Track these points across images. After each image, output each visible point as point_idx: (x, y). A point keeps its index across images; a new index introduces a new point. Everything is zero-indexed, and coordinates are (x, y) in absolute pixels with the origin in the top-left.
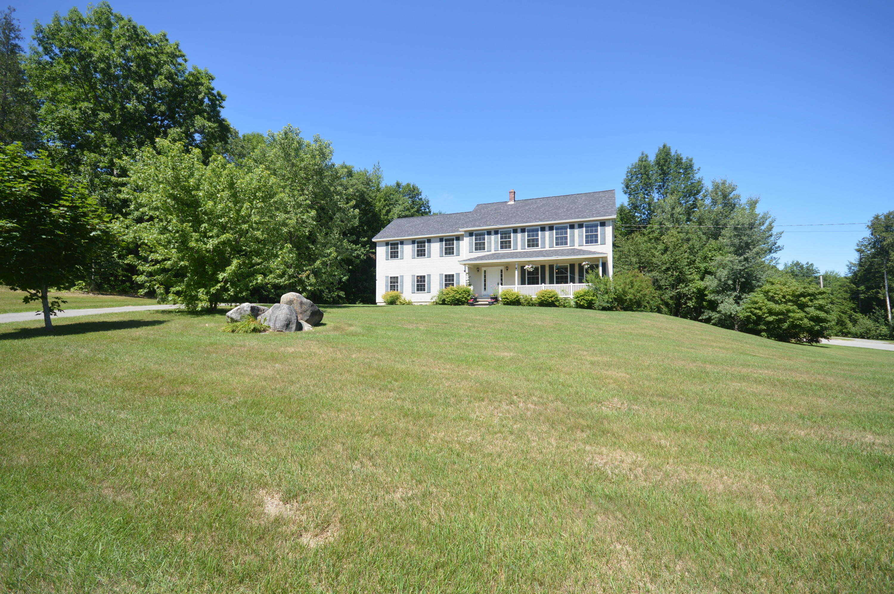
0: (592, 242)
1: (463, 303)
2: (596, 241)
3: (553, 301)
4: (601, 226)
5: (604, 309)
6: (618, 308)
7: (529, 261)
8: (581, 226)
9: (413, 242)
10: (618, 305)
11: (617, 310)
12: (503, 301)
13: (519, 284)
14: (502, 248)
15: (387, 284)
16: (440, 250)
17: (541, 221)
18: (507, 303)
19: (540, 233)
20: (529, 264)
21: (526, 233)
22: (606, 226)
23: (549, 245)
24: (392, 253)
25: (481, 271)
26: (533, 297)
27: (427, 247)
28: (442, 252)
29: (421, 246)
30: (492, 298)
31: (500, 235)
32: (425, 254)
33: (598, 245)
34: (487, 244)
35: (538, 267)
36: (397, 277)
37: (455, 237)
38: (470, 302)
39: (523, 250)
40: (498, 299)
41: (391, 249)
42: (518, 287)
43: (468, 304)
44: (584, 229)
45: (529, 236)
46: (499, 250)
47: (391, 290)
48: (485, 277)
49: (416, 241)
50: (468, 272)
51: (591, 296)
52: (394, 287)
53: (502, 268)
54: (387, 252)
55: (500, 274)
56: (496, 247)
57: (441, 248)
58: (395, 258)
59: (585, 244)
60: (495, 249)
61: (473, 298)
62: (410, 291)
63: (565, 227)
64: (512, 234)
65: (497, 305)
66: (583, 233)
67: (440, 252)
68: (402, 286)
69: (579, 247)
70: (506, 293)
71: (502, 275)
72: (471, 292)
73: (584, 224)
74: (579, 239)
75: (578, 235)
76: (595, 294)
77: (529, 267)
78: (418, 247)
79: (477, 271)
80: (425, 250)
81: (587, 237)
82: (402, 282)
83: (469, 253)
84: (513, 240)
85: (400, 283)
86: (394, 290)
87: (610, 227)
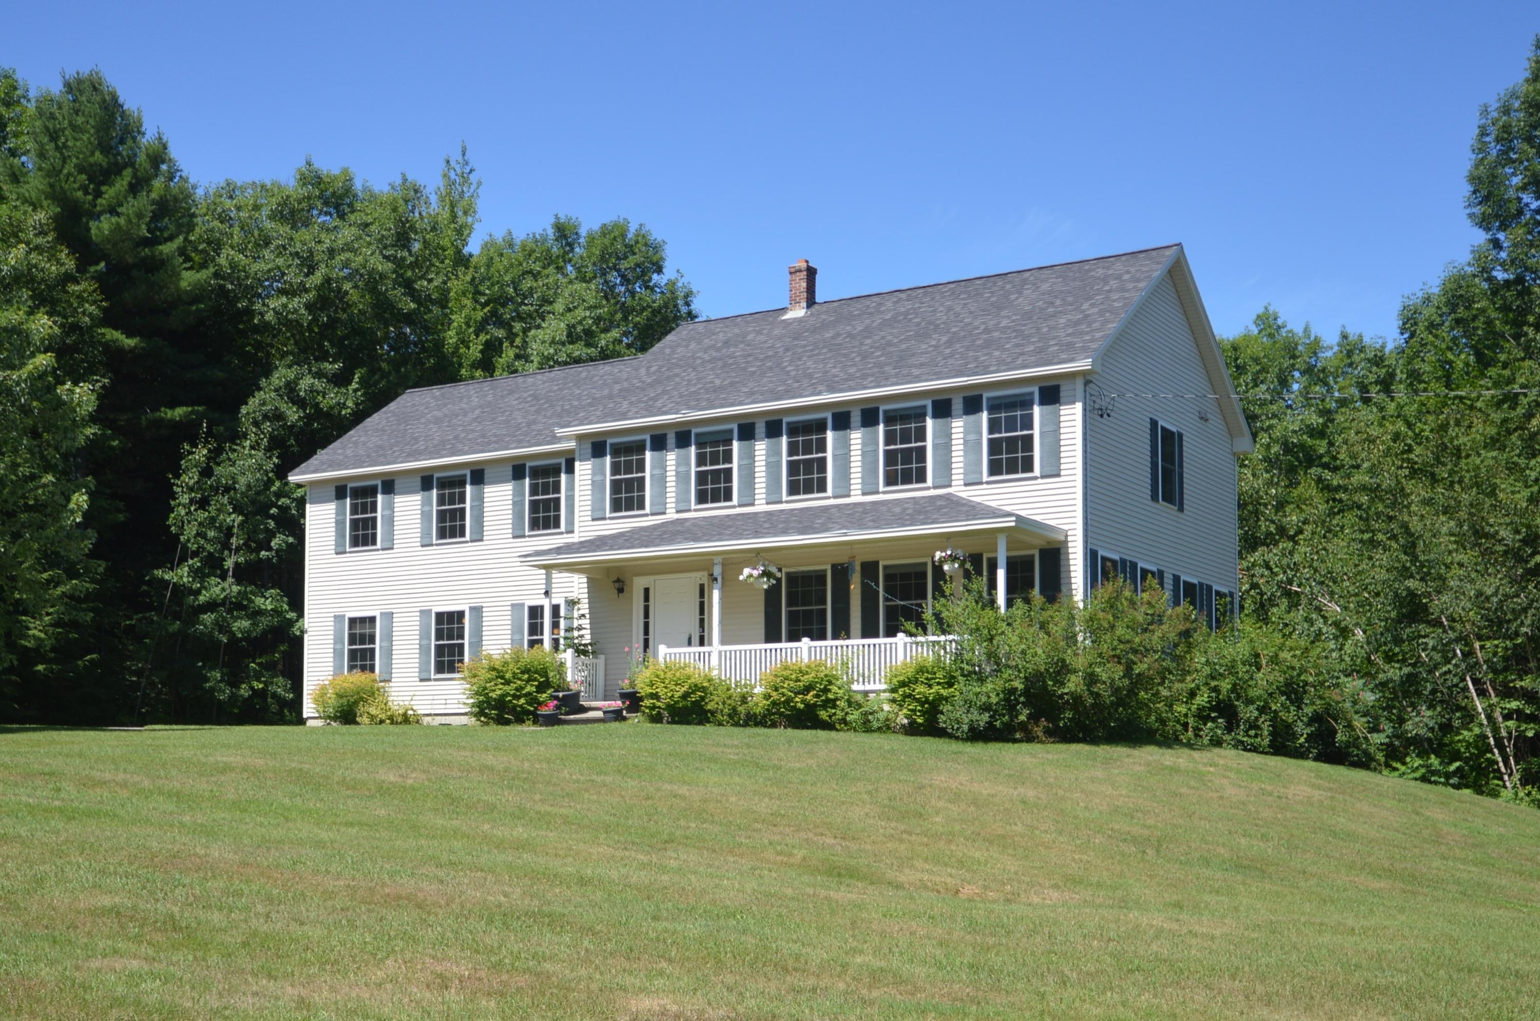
0: (1010, 468)
1: (520, 717)
2: (1028, 466)
3: (811, 709)
4: (1042, 403)
5: (976, 735)
6: (1038, 731)
7: (758, 552)
8: (972, 405)
9: (426, 481)
10: (1034, 718)
11: (1030, 738)
12: (653, 707)
13: (723, 642)
14: (702, 498)
15: (338, 646)
16: (513, 510)
17: (832, 389)
18: (659, 714)
19: (830, 435)
20: (758, 564)
21: (784, 439)
22: (1062, 400)
23: (863, 483)
24: (355, 524)
25: (631, 592)
26: (756, 691)
27: (472, 500)
28: (523, 518)
29: (452, 495)
30: (624, 696)
31: (697, 448)
32: (463, 527)
33: (1035, 478)
34: (651, 485)
35: (825, 571)
36: (372, 620)
37: (563, 461)
38: (544, 711)
39: (767, 503)
40: (641, 699)
41: (354, 511)
42: (720, 652)
43: (537, 719)
44: (985, 415)
45: (792, 450)
46: (693, 507)
47: (351, 668)
48: (647, 615)
49: (436, 475)
50: (580, 596)
51: (939, 684)
52: (363, 659)
53: (701, 577)
54: (340, 524)
55: (698, 600)
56: (682, 498)
57: (517, 504)
58: (367, 545)
59: (985, 478)
60: (677, 502)
61: (561, 694)
62: (415, 673)
63: (918, 411)
64: (736, 445)
65: (630, 721)
66: (981, 434)
67: (513, 519)
68: (388, 653)
69: (963, 488)
70: (657, 676)
71: (702, 605)
72: (551, 674)
73: (986, 395)
74: (965, 456)
75: (962, 441)
76: (954, 677)
77: (755, 573)
78: (441, 501)
79: (621, 591)
80: (463, 510)
81: (994, 446)
82: (389, 636)
83: (593, 520)
84: (740, 466)
85: (381, 641)
86: (363, 668)
87: (1073, 403)
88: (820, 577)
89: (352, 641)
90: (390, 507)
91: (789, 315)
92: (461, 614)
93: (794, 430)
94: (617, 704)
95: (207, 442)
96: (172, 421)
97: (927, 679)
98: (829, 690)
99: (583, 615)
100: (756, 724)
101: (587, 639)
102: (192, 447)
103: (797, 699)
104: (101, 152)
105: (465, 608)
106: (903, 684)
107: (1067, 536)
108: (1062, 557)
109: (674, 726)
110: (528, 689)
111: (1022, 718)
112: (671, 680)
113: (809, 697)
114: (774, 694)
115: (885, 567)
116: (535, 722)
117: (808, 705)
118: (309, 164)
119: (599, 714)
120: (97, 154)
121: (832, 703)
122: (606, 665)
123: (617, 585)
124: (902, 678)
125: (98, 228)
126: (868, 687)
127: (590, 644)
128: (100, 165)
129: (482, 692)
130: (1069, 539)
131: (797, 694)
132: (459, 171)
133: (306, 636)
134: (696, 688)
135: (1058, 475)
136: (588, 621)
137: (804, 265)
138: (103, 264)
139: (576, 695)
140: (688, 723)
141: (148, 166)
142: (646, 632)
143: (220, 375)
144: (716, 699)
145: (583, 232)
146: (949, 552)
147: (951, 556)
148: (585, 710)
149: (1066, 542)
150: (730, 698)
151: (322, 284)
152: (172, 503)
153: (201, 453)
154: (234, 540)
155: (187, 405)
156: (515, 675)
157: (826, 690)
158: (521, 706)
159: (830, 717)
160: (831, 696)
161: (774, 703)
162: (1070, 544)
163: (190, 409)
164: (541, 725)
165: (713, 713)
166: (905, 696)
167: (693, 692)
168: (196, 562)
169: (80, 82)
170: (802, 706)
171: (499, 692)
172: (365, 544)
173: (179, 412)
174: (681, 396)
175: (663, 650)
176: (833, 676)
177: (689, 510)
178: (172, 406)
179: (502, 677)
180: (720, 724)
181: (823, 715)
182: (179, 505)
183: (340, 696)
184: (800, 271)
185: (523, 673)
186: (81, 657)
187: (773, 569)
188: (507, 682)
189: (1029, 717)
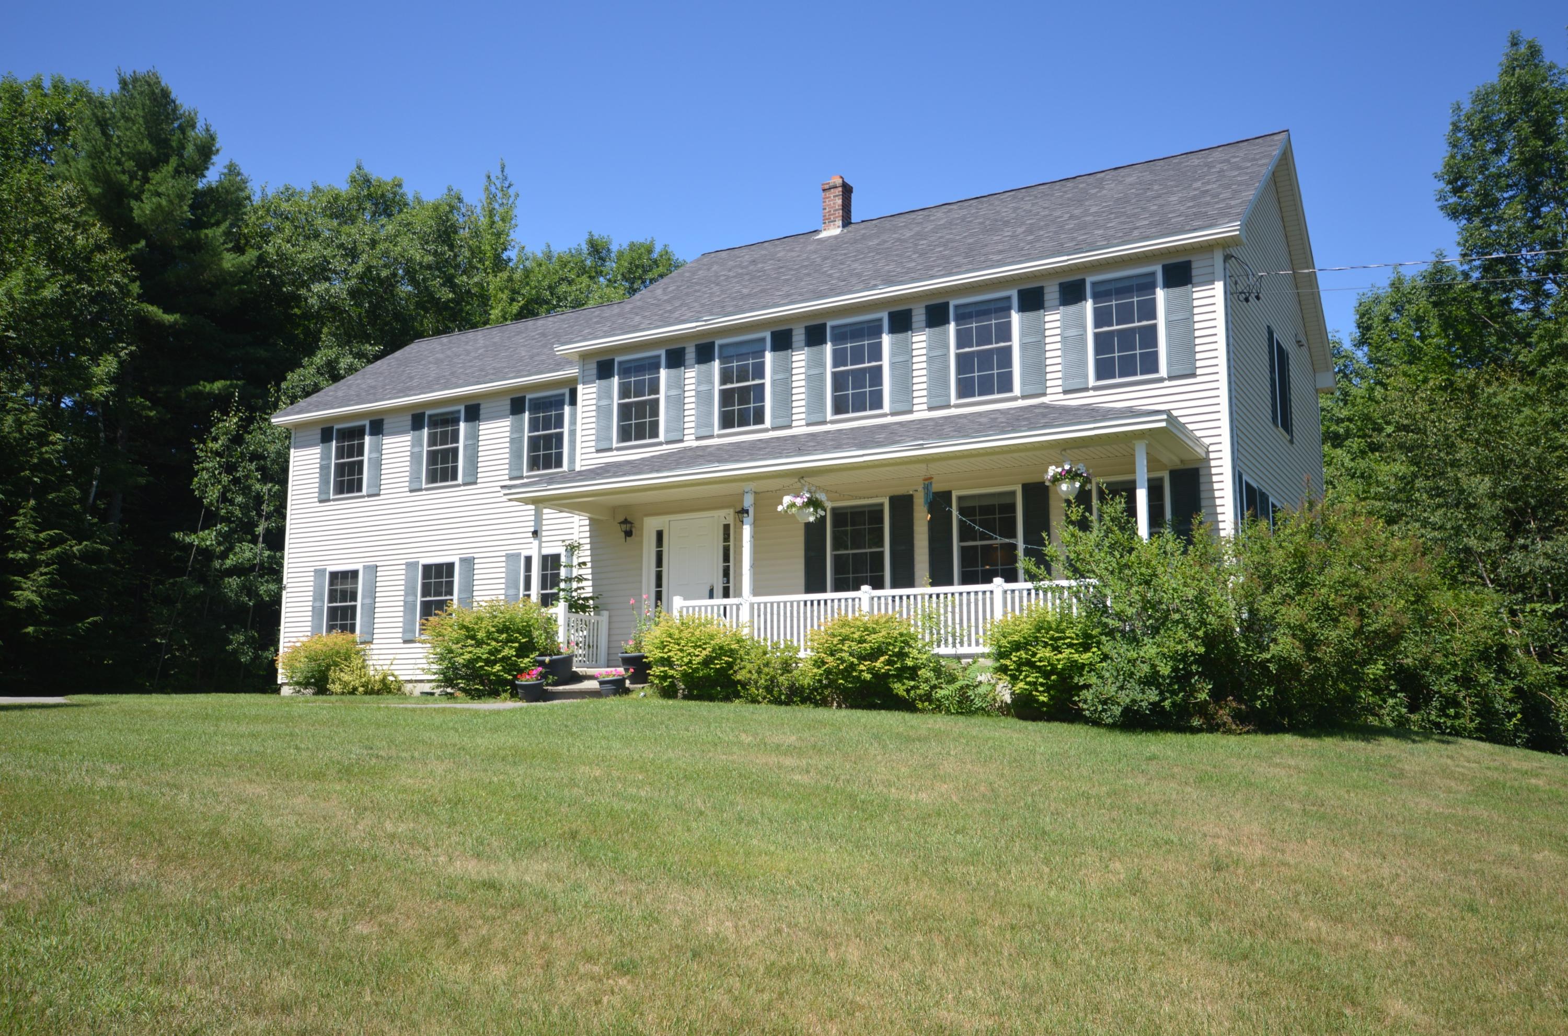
0: (1128, 368)
1: (494, 689)
2: (1151, 364)
3: (881, 679)
4: (1168, 285)
6: (1224, 715)
7: (803, 474)
8: (1072, 292)
9: (417, 419)
10: (1217, 695)
11: (1212, 727)
12: (665, 677)
13: (756, 592)
14: (727, 421)
15: (318, 604)
16: (511, 448)
17: (890, 282)
18: (673, 685)
19: (886, 340)
20: (802, 489)
21: (829, 347)
22: (1195, 280)
23: (929, 396)
24: (340, 468)
25: (642, 536)
26: (801, 654)
27: (466, 438)
28: (521, 457)
29: (444, 434)
30: (628, 662)
31: (722, 363)
32: (455, 469)
33: (1161, 380)
34: (667, 408)
35: (882, 505)
36: (355, 574)
37: (567, 392)
38: (524, 681)
39: (808, 425)
40: (649, 666)
41: (340, 455)
42: (752, 605)
43: (515, 692)
44: (1089, 305)
45: (839, 359)
46: (716, 431)
47: (331, 628)
48: (659, 563)
49: (428, 413)
50: (582, 541)
51: (1070, 645)
52: (344, 618)
53: (726, 515)
54: (324, 469)
55: (721, 545)
56: (703, 421)
57: (515, 442)
58: (352, 491)
59: (1092, 382)
60: (697, 427)
61: (547, 659)
62: (398, 633)
63: (1000, 305)
64: (768, 356)
65: (633, 695)
66: (1084, 328)
67: (511, 458)
68: (371, 611)
69: (1062, 396)
70: (670, 636)
71: (726, 552)
72: (536, 633)
73: (1089, 280)
74: (1064, 356)
75: (1058, 338)
76: (1090, 637)
77: (799, 501)
78: (432, 441)
79: (628, 534)
80: (456, 451)
81: (1102, 343)
82: (372, 593)
83: (598, 451)
84: (774, 382)
85: (363, 598)
86: (343, 628)
87: (1212, 282)
88: (875, 514)
89: (332, 599)
90: (378, 449)
91: (823, 235)
92: (451, 566)
93: (841, 335)
94: (620, 671)
95: (238, 410)
96: (210, 394)
97: (1052, 638)
98: (907, 655)
99: (584, 563)
100: (803, 701)
101: (588, 591)
102: (223, 415)
103: (862, 667)
104: (150, 142)
105: (455, 559)
106: (1017, 647)
107: (1208, 452)
108: (1202, 480)
109: (692, 703)
110: (507, 652)
111: (1203, 696)
112: (688, 641)
113: (878, 664)
114: (830, 659)
115: (960, 498)
116: (514, 696)
117: (876, 675)
118: (359, 168)
119: (593, 685)
120: (146, 142)
121: (913, 672)
122: (610, 623)
123: (624, 527)
124: (1016, 638)
125: (140, 208)
126: (961, 650)
127: (591, 598)
128: (150, 153)
129: (447, 655)
130: (1212, 456)
131: (862, 658)
132: (499, 186)
133: (284, 593)
134: (722, 651)
135: (1194, 375)
136: (590, 571)
137: (839, 181)
138: (143, 243)
139: (568, 661)
140: (711, 699)
141: (196, 157)
142: (659, 583)
143: (262, 353)
144: (749, 666)
145: (614, 248)
146: (1067, 467)
147: (1069, 471)
148: (578, 678)
149: (1208, 460)
150: (767, 665)
151: (364, 273)
152: (196, 467)
153: (232, 422)
154: (264, 507)
155: (225, 379)
156: (489, 634)
157: (902, 655)
158: (494, 674)
159: (908, 691)
160: (910, 663)
161: (828, 672)
162: (1213, 463)
163: (228, 383)
164: (521, 699)
165: (744, 685)
166: (1020, 664)
167: (718, 657)
168: (223, 527)
169: (135, 80)
170: (868, 677)
171: (467, 656)
172: (350, 490)
173: (218, 385)
174: (703, 305)
175: (678, 602)
176: (909, 634)
177: (712, 437)
178: (212, 381)
179: (473, 637)
180: (754, 701)
181: (899, 688)
182: (203, 469)
183: (311, 659)
184: (835, 187)
185: (500, 632)
186: (82, 619)
187: (822, 497)
188: (479, 643)
189: (1212, 693)
